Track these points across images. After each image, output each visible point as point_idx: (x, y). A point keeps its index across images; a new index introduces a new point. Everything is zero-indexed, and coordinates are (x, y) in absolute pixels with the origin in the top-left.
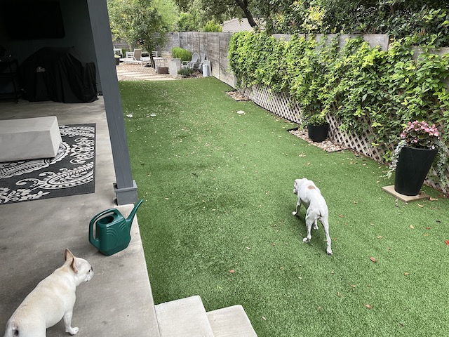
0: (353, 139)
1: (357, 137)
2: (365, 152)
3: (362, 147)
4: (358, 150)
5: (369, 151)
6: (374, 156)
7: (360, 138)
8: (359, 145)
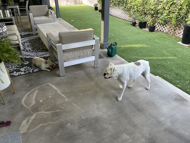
0: (160, 27)
1: (162, 26)
2: (165, 31)
3: (164, 29)
4: (162, 31)
5: (167, 30)
6: (169, 32)
7: (163, 26)
8: (162, 29)
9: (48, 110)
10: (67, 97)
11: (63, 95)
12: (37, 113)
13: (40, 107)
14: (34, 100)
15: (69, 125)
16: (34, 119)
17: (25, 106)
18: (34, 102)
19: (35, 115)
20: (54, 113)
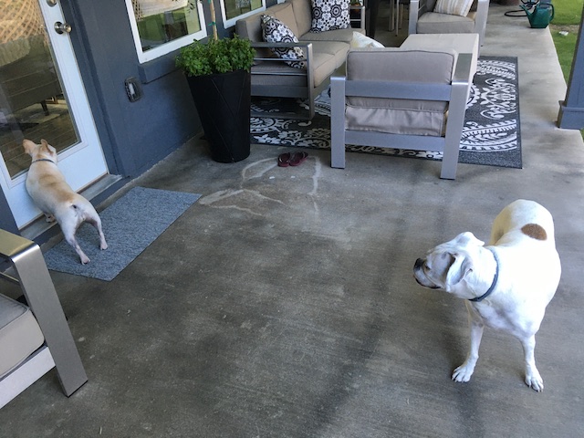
9: (266, 194)
10: (318, 190)
11: (316, 184)
12: (246, 190)
13: (260, 185)
14: (263, 172)
15: (270, 226)
16: (234, 196)
17: (243, 175)
18: (259, 175)
19: (241, 191)
20: (269, 201)
